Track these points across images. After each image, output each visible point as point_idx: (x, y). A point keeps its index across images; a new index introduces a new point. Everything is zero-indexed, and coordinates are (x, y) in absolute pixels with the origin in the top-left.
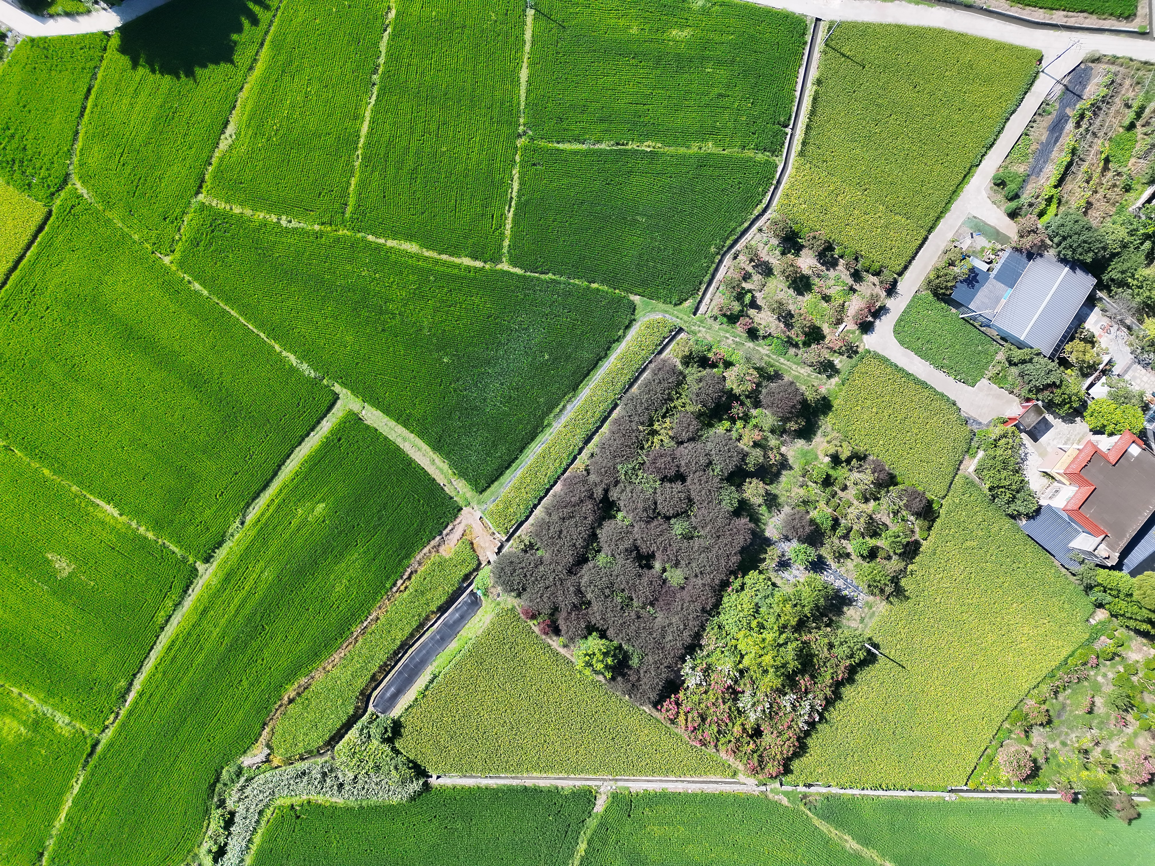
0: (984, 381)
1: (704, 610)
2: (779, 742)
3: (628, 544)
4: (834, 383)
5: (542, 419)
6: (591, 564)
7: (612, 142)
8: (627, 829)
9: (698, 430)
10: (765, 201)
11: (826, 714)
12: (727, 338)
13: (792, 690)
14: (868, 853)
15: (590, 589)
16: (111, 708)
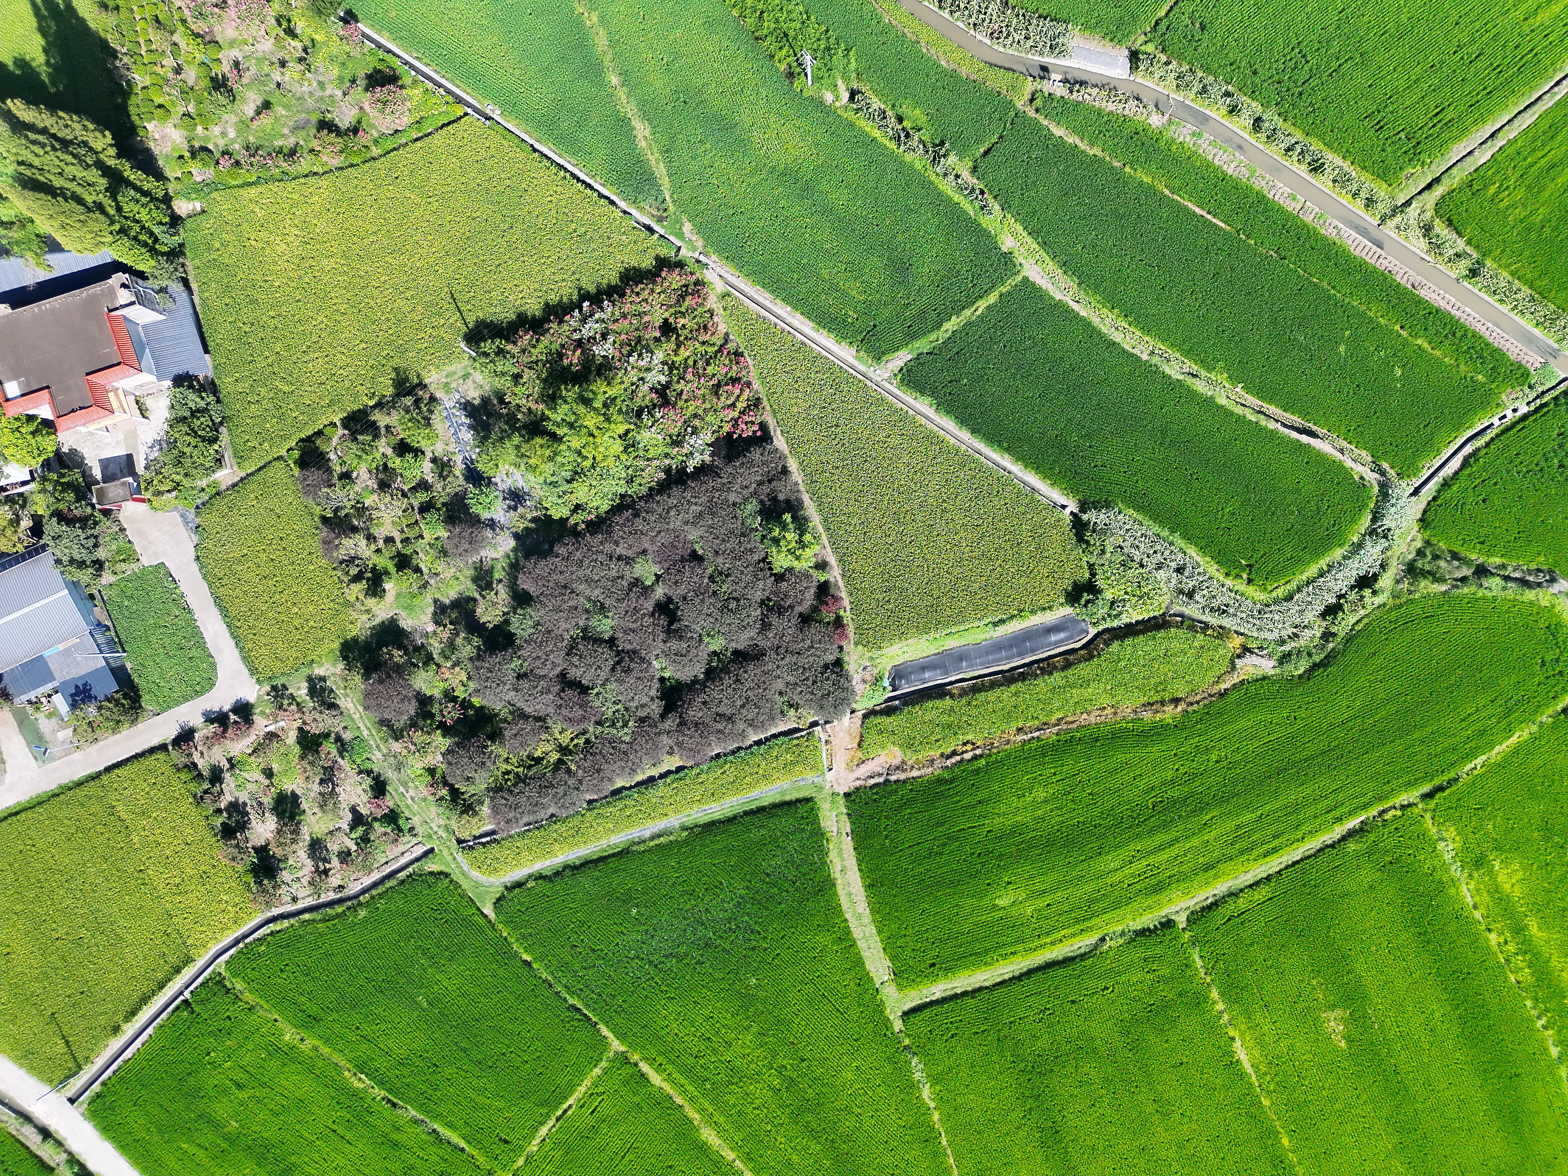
0: (146, 561)
1: (636, 515)
2: (646, 307)
3: (675, 645)
4: (323, 669)
5: (686, 842)
6: (734, 645)
8: (886, 312)
9: (510, 722)
10: (266, 930)
11: (575, 297)
12: (412, 799)
13: (594, 355)
14: (629, 109)
15: (750, 620)
16: (1384, 825)
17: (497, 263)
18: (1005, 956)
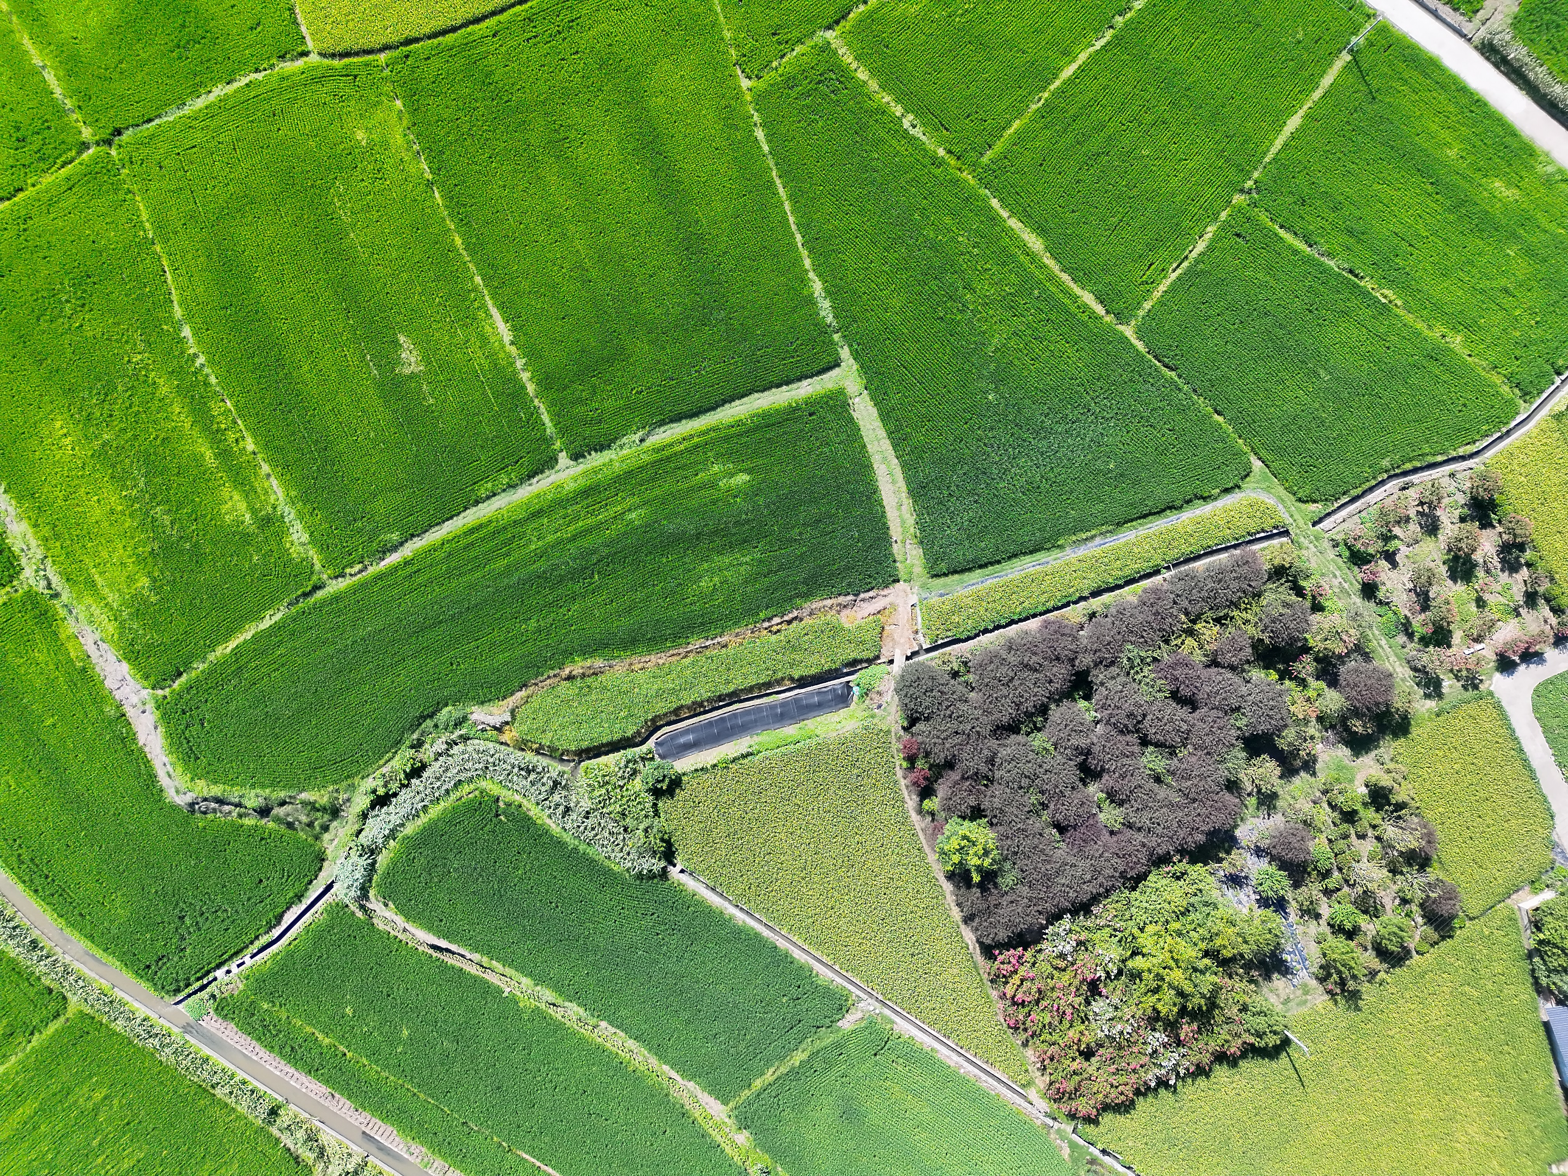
1: (1124, 874)
2: (1112, 1080)
4: (1427, 707)
7: (1346, 266)
8: (865, 1068)
9: (1247, 661)
10: (1479, 445)
11: (1181, 1084)
12: (1335, 576)
15: (1006, 766)
16: (363, 557)
17: (1258, 1118)
18: (739, 423)
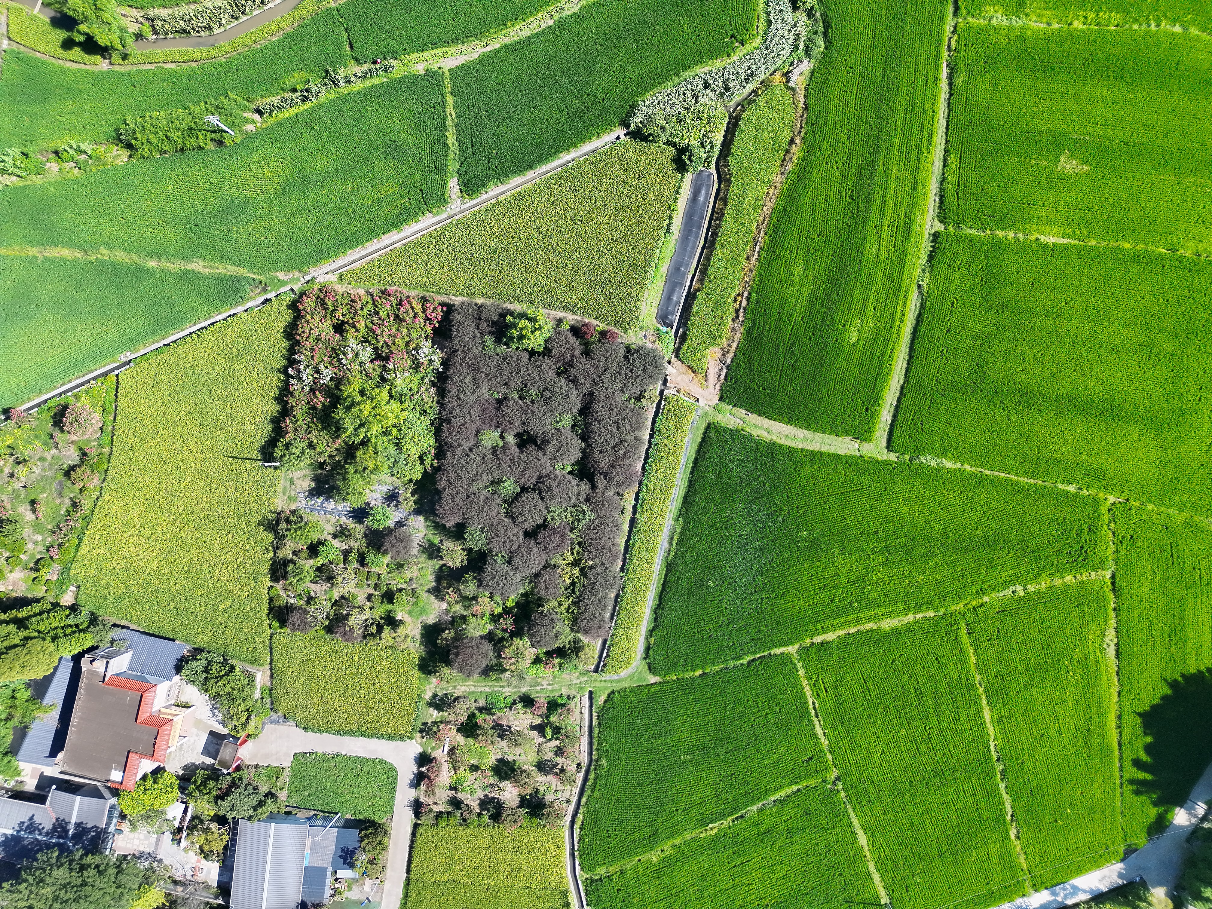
0: (287, 763)
1: (449, 421)
2: (316, 332)
3: (551, 448)
4: (428, 691)
5: (686, 523)
6: (575, 411)
7: (748, 815)
8: (417, 177)
9: (536, 587)
10: (577, 831)
11: (282, 377)
12: (549, 685)
13: (327, 386)
14: (178, 266)
15: (565, 388)
16: (958, 52)
18: (890, 358)
